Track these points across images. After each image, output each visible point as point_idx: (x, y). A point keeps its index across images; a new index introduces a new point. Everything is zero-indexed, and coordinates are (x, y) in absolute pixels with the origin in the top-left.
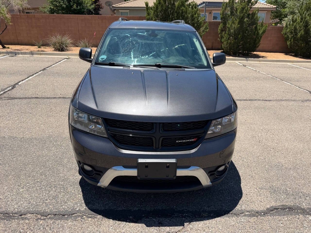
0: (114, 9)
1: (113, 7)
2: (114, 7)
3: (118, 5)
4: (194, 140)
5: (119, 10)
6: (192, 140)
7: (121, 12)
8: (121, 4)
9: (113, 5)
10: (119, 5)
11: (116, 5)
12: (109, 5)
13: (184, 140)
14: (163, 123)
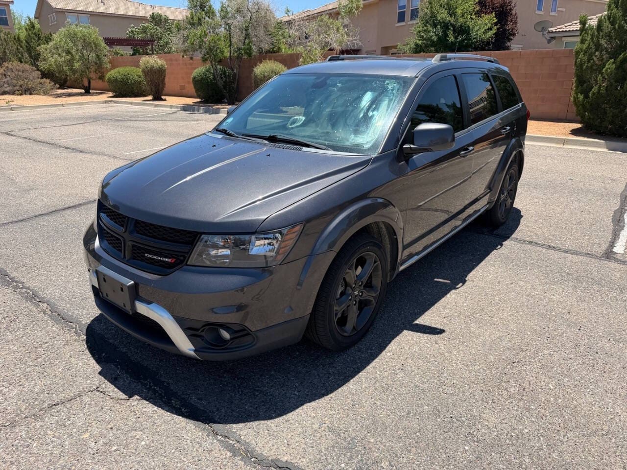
0: (551, 36)
1: (549, 32)
2: (553, 32)
3: (561, 28)
4: (170, 260)
5: (563, 38)
6: (167, 260)
7: (566, 42)
8: (571, 24)
9: (550, 29)
10: (566, 27)
11: (558, 27)
12: (543, 28)
13: (155, 255)
14: (137, 220)
